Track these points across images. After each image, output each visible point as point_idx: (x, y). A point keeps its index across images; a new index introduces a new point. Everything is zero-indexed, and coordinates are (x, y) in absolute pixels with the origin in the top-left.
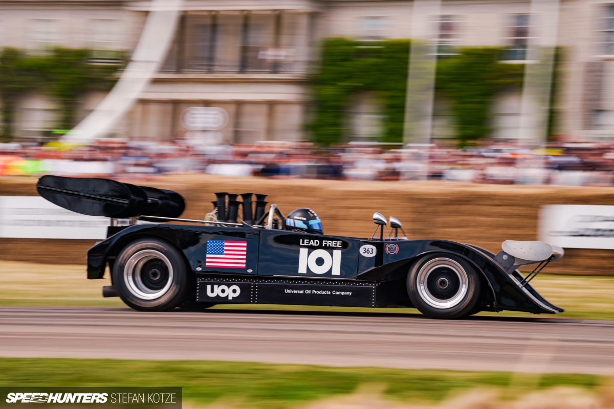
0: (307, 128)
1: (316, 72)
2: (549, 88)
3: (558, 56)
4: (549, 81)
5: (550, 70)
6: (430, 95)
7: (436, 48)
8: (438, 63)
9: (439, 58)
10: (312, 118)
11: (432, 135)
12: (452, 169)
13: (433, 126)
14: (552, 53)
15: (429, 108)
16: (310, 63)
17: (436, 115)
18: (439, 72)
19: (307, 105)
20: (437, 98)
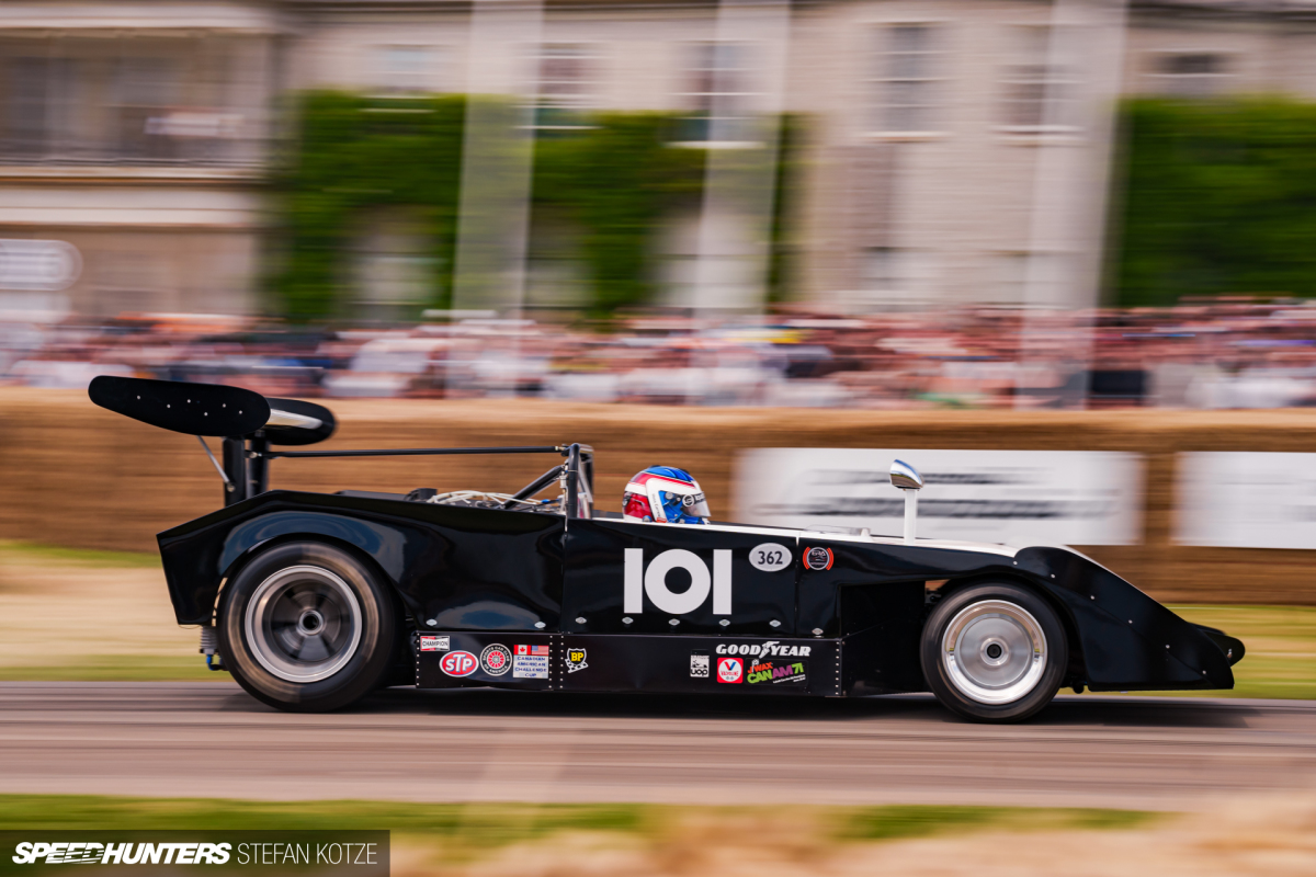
0: (268, 284)
1: (283, 164)
2: (768, 202)
3: (789, 134)
4: (769, 186)
5: (771, 164)
6: (521, 216)
7: (532, 115)
8: (538, 146)
9: (540, 134)
10: (281, 263)
11: (527, 300)
12: (564, 373)
13: (529, 283)
14: (774, 125)
15: (520, 243)
16: (274, 143)
17: (534, 258)
18: (540, 167)
19: (269, 236)
20: (535, 223)
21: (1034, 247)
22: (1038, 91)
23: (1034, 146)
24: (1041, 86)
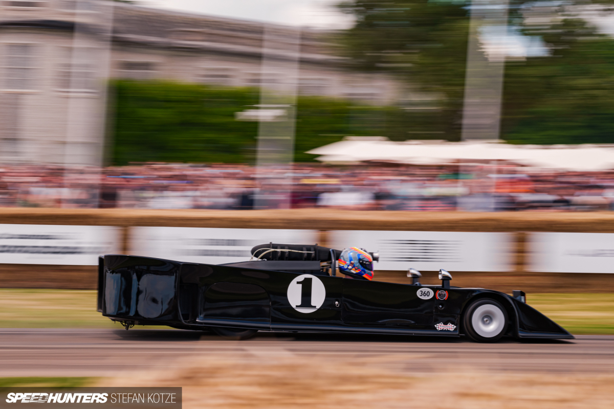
21: (68, 140)
22: (68, 75)
23: (68, 98)
24: (69, 72)
